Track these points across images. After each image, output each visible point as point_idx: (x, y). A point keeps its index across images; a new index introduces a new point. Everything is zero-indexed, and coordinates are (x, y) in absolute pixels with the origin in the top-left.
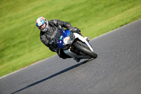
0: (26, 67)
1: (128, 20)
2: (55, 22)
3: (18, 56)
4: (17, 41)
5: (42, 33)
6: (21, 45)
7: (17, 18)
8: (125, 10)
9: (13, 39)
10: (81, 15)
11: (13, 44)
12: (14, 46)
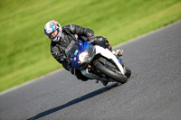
0: (42, 77)
1: (174, 18)
2: (72, 29)
3: (33, 63)
4: (30, 43)
5: (53, 44)
6: (36, 48)
7: (31, 14)
8: (171, 5)
9: (25, 41)
10: (113, 10)
11: (26, 46)
12: (27, 49)
